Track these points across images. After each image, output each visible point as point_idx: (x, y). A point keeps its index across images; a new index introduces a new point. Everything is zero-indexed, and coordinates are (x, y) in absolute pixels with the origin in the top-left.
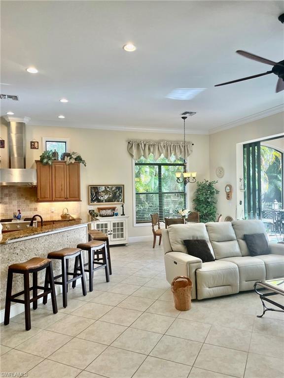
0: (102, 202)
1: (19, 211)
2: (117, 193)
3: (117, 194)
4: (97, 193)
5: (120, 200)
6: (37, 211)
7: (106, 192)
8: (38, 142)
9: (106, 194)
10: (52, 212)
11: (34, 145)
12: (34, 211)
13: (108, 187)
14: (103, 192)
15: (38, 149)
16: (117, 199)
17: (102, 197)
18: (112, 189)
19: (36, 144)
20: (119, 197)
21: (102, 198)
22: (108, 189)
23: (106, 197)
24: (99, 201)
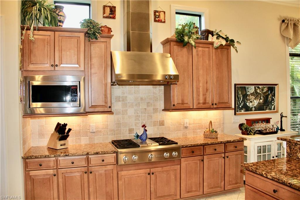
0: (251, 110)
1: (144, 126)
2: (270, 97)
3: (270, 99)
4: (245, 96)
5: (273, 107)
6: (163, 125)
7: (256, 94)
8: (164, 12)
9: (255, 99)
10: (186, 127)
11: (159, 16)
12: (160, 125)
13: (258, 87)
14: (252, 94)
15: (164, 22)
16: (268, 105)
17: (251, 102)
18: (263, 90)
19: (162, 14)
20: (271, 102)
21: (251, 104)
22: (258, 91)
23: (256, 103)
24: (248, 109)
